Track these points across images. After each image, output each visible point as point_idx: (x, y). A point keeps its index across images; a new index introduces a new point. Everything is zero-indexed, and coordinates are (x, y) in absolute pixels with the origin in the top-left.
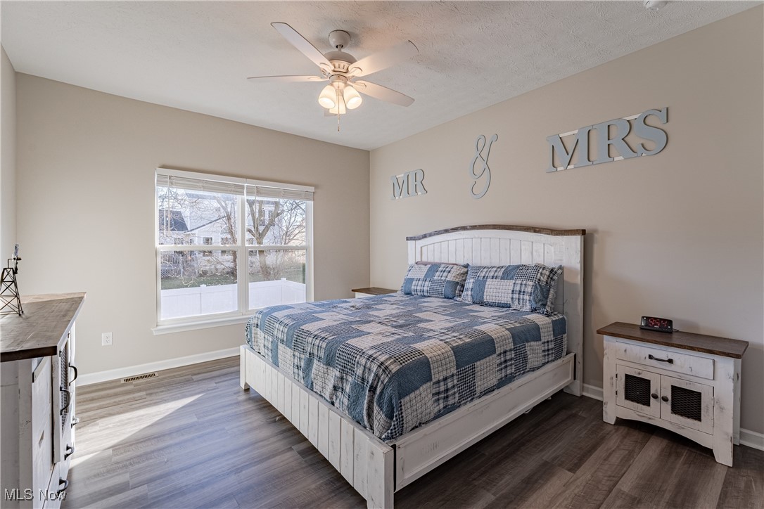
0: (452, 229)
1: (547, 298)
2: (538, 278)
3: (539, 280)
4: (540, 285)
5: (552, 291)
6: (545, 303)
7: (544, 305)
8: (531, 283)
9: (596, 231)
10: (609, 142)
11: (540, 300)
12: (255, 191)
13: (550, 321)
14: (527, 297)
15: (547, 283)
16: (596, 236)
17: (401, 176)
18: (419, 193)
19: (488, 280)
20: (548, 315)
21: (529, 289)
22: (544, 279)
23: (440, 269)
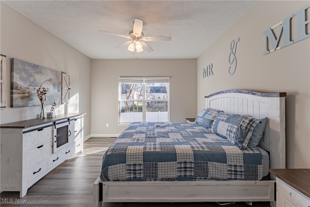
0: (219, 92)
1: (245, 138)
2: (241, 124)
3: (241, 125)
4: (241, 129)
5: (250, 134)
6: (243, 140)
7: (242, 142)
8: (236, 127)
9: (297, 93)
10: (306, 22)
11: (239, 138)
12: (147, 81)
13: (242, 153)
14: (232, 135)
15: (246, 128)
16: (297, 97)
17: (205, 68)
18: (211, 75)
19: (220, 121)
20: (243, 149)
21: (234, 130)
22: (245, 125)
23: (209, 113)
